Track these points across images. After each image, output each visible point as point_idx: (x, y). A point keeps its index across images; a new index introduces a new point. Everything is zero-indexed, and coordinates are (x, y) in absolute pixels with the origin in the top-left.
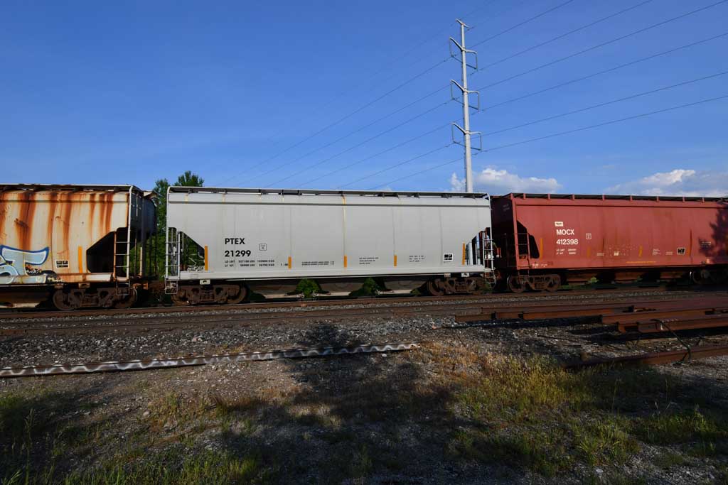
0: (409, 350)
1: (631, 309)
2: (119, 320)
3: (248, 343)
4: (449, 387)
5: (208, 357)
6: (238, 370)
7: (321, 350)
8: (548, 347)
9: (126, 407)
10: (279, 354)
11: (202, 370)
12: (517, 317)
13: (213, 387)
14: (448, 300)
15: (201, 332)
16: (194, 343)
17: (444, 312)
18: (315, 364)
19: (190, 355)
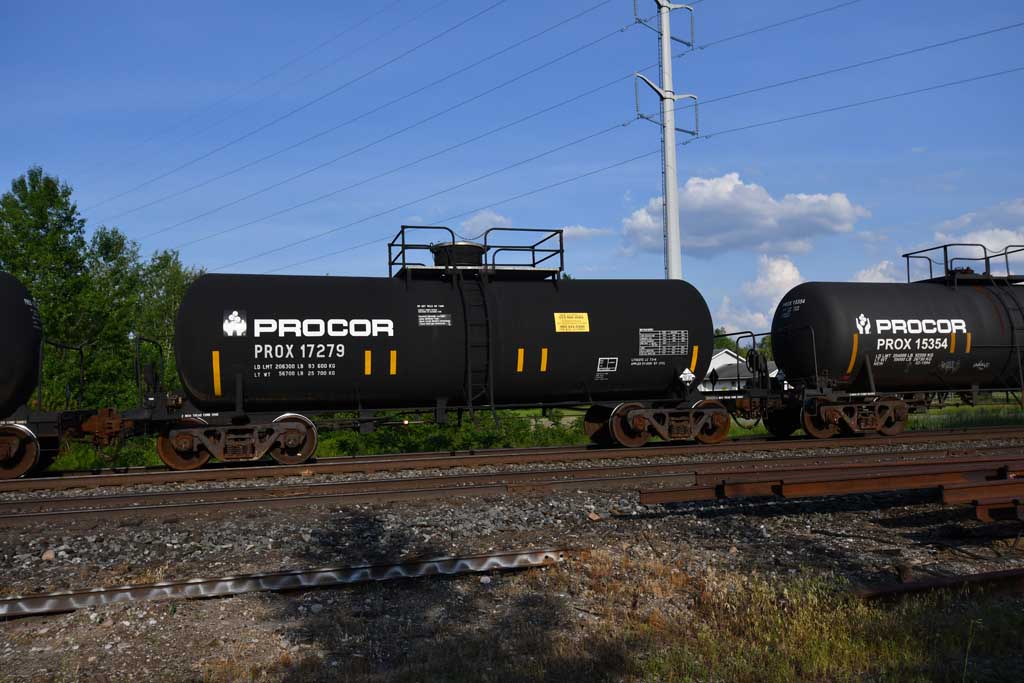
0: (540, 567)
1: (1002, 473)
3: (178, 559)
4: (624, 646)
5: (82, 594)
6: (152, 622)
7: (346, 571)
8: (831, 554)
10: (249, 582)
11: (65, 624)
12: (768, 491)
13: (92, 663)
14: (625, 458)
15: (65, 539)
16: (49, 562)
17: (615, 484)
18: (330, 602)
19: (38, 590)
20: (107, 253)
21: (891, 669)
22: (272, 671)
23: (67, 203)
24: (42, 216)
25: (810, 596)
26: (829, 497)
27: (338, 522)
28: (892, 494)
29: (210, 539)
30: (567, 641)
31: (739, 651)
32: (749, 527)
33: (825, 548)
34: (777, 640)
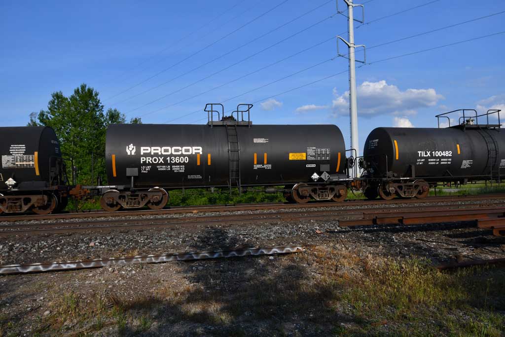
0: (295, 253)
2: (20, 226)
3: (143, 247)
4: (332, 287)
5: (105, 260)
6: (134, 272)
7: (212, 253)
8: (425, 250)
9: (28, 307)
10: (172, 257)
11: (99, 272)
12: (397, 222)
13: (110, 288)
14: (332, 207)
15: (98, 237)
16: (92, 247)
17: (327, 218)
18: (206, 266)
19: (89, 258)
20: (112, 119)
21: (452, 300)
22: (182, 294)
23: (96, 99)
24: (87, 104)
25: (415, 268)
26: (425, 224)
27: (209, 233)
28: (454, 223)
29: (156, 239)
30: (307, 285)
31: (383, 290)
32: (387, 237)
33: (422, 247)
34: (400, 286)
